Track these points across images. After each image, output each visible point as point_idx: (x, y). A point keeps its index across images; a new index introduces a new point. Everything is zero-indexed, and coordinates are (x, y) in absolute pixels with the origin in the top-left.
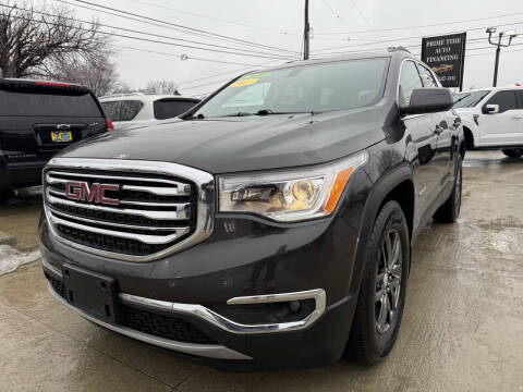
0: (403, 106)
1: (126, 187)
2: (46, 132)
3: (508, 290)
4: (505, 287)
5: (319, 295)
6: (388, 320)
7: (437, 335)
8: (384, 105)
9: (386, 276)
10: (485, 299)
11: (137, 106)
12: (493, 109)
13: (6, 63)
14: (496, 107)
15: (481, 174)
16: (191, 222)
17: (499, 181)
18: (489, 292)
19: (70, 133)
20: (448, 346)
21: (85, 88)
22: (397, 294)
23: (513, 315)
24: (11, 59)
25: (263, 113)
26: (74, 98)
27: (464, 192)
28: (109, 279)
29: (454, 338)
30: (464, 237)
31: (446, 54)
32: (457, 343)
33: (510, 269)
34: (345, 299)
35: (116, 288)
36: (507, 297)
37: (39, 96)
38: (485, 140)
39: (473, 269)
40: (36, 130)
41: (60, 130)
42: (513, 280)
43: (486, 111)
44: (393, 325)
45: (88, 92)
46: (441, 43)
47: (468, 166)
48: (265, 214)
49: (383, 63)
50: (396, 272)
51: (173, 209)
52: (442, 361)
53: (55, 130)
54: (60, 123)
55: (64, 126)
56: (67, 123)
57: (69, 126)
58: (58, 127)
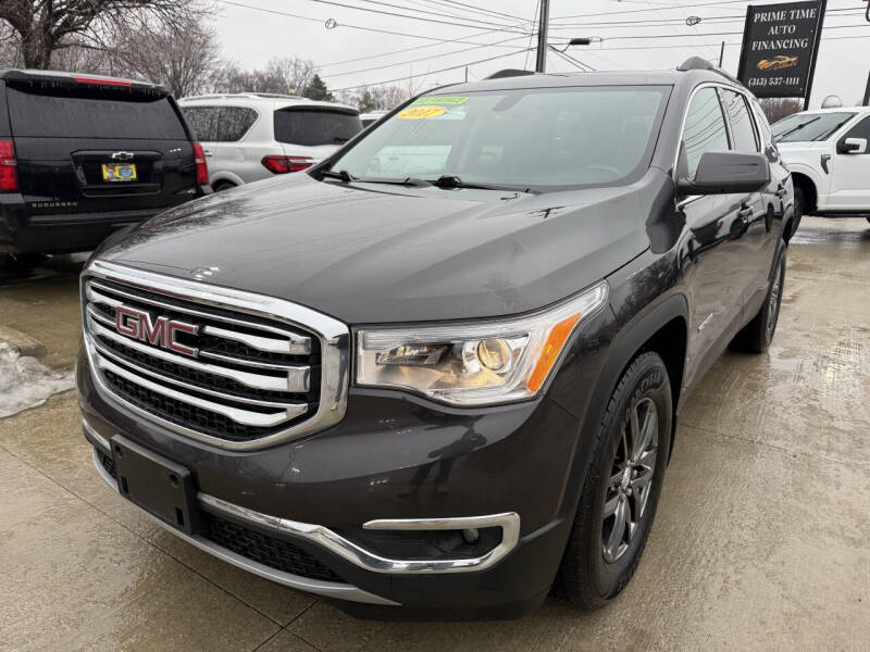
0: (683, 181)
1: (209, 330)
2: (93, 165)
3: (833, 487)
4: (826, 481)
5: (510, 520)
6: (626, 538)
7: (704, 562)
8: (649, 185)
9: (627, 471)
10: (792, 501)
11: (246, 118)
12: (856, 147)
13: (28, 26)
14: (862, 142)
15: (824, 260)
16: (311, 397)
17: (850, 276)
18: (799, 489)
19: (133, 167)
20: (718, 582)
21: (158, 89)
22: (644, 497)
23: (831, 533)
24: (37, 17)
25: (446, 183)
26: (140, 106)
27: (786, 294)
28: (181, 471)
29: (731, 569)
30: (775, 384)
31: (788, 36)
32: (734, 577)
33: (842, 447)
34: (552, 525)
35: (193, 484)
36: (827, 500)
37: (81, 103)
38: (837, 200)
39: (779, 443)
40: (78, 160)
41: (116, 161)
42: (842, 468)
43: (843, 149)
44: (634, 545)
45: (164, 95)
46: (780, 16)
47: (804, 241)
48: (430, 393)
49: (657, 96)
50: (646, 460)
51: (283, 374)
52: (706, 608)
53: (109, 161)
54: (117, 150)
55: (123, 156)
56: (128, 150)
57: (132, 154)
58: (114, 156)
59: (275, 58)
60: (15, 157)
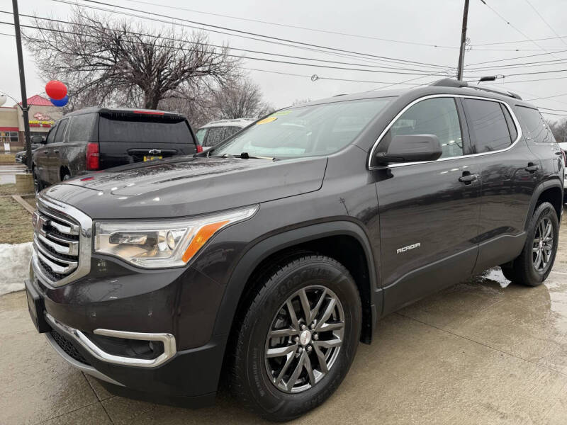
0: (379, 154)
1: (53, 224)
5: (167, 338)
9: (306, 333)
22: (330, 356)
25: (245, 157)
26: (167, 126)
34: (204, 348)
35: (41, 305)
37: (136, 124)
40: (131, 154)
44: (318, 387)
45: (184, 120)
48: (129, 259)
51: (67, 245)
53: (147, 154)
54: (152, 149)
55: (155, 152)
56: (157, 149)
57: (160, 151)
58: (150, 152)
59: (297, 100)
60: (99, 152)
